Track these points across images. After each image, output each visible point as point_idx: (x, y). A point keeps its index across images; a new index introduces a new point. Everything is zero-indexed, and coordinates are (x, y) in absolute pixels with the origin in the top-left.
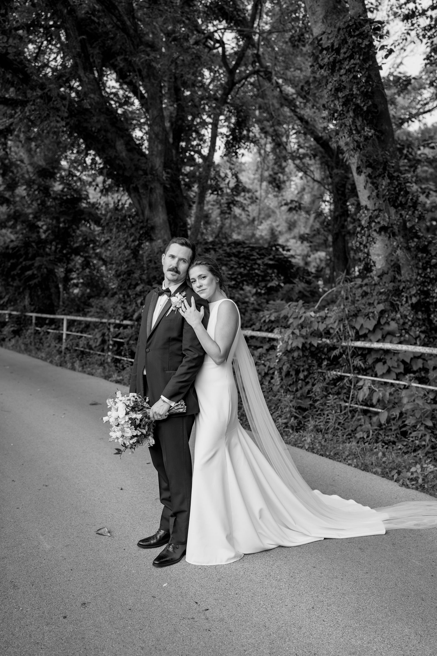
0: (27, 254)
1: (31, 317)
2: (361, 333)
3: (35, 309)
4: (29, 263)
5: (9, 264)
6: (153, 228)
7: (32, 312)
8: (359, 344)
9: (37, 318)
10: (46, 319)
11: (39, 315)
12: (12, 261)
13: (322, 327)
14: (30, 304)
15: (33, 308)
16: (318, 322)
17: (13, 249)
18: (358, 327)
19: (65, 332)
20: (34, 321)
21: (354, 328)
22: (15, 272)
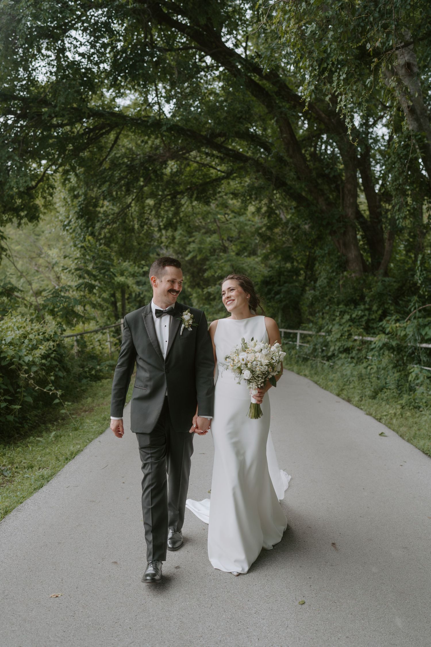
0: (279, 281)
1: (281, 332)
2: (426, 338)
3: (285, 326)
4: (279, 288)
5: (266, 289)
6: (347, 262)
7: (282, 328)
8: (424, 345)
9: (285, 333)
10: (290, 333)
11: (286, 330)
12: (269, 287)
13: (403, 333)
14: (282, 321)
15: (283, 324)
16: (401, 331)
17: (270, 277)
18: (423, 333)
19: (298, 342)
20: (283, 335)
21: (421, 334)
22: (269, 296)
